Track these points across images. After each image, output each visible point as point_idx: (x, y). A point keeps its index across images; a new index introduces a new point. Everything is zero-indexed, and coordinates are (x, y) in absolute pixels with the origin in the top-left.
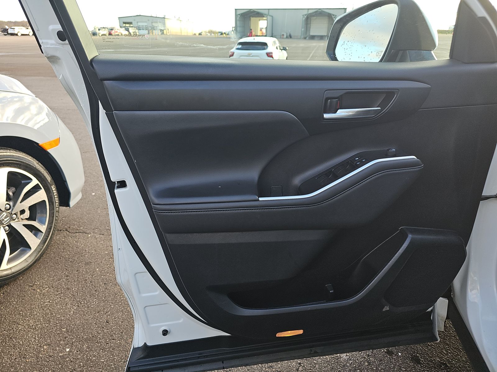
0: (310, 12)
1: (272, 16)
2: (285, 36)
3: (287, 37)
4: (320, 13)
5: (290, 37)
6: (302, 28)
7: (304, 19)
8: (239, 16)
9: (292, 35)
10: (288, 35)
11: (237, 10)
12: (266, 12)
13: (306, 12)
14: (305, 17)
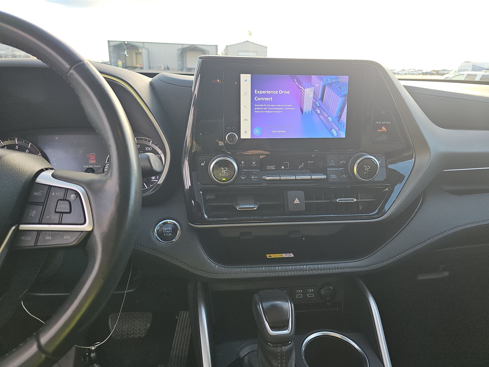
0: (185, 46)
1: (148, 49)
2: (163, 68)
3: (165, 69)
4: (193, 49)
5: (168, 69)
6: (178, 61)
7: (179, 53)
8: (112, 48)
9: (169, 67)
10: (166, 67)
11: (110, 42)
12: (141, 45)
13: (181, 47)
14: (180, 51)
